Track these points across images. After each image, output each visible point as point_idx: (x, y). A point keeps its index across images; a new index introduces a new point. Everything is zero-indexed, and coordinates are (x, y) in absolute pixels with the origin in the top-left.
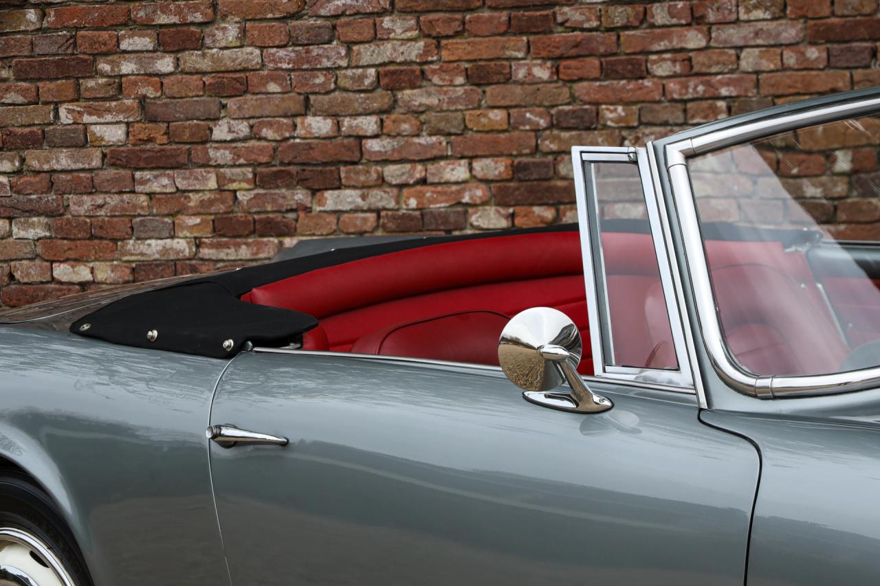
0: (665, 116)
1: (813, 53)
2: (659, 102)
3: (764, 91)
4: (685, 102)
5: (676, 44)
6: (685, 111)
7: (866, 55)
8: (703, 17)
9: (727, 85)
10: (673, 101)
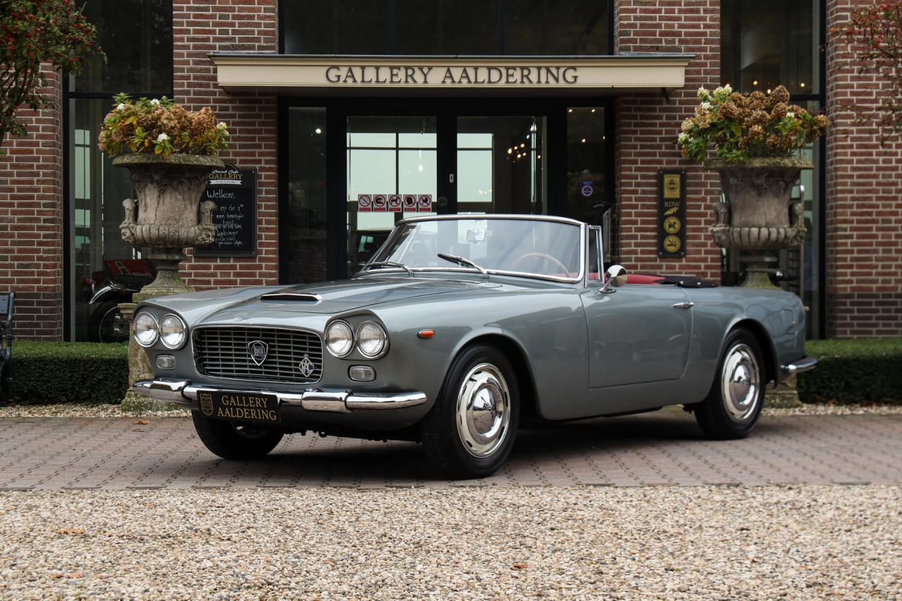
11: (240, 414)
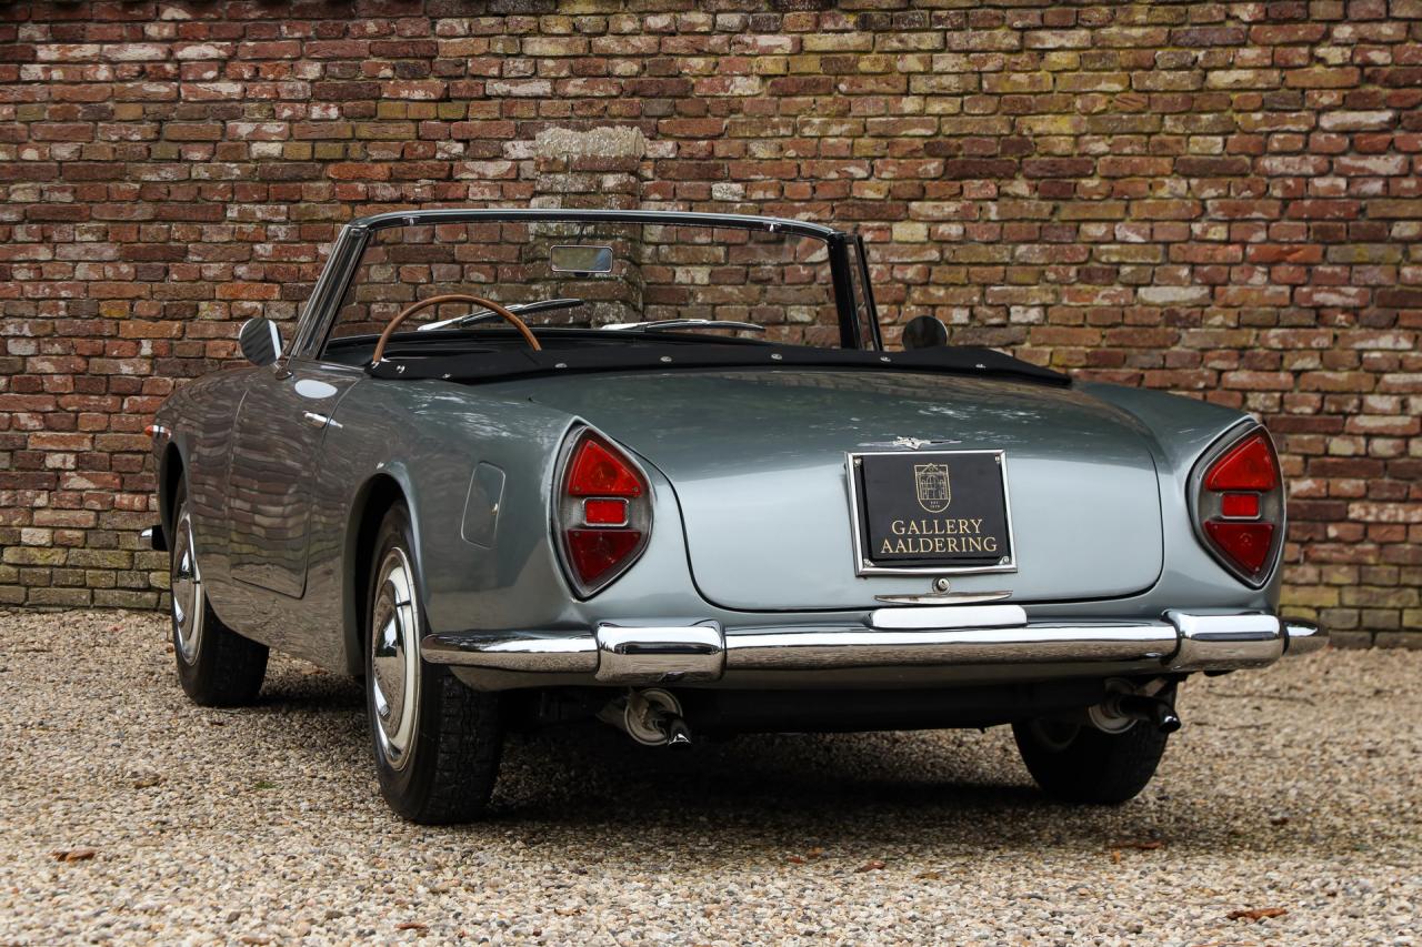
0: (21, 310)
1: (125, 268)
2: (19, 299)
3: (91, 296)
4: (39, 300)
5: (31, 256)
6: (37, 307)
7: (161, 272)
8: (50, 237)
9: (66, 289)
10: (28, 299)
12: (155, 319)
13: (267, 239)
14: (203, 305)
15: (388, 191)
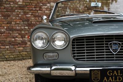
7: (7, 18)
11: (120, 79)
12: (6, 24)
13: (21, 14)
14: (12, 22)
15: (34, 9)
